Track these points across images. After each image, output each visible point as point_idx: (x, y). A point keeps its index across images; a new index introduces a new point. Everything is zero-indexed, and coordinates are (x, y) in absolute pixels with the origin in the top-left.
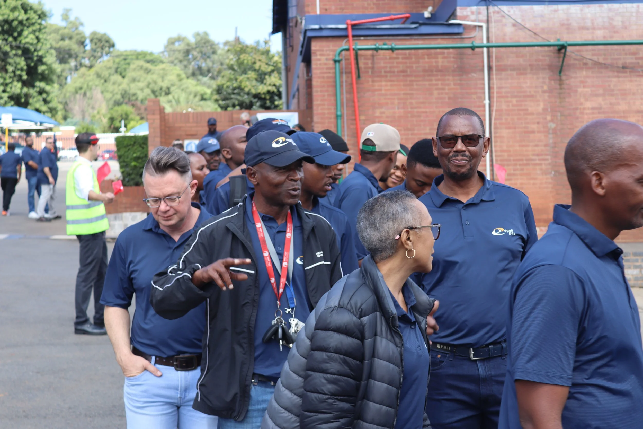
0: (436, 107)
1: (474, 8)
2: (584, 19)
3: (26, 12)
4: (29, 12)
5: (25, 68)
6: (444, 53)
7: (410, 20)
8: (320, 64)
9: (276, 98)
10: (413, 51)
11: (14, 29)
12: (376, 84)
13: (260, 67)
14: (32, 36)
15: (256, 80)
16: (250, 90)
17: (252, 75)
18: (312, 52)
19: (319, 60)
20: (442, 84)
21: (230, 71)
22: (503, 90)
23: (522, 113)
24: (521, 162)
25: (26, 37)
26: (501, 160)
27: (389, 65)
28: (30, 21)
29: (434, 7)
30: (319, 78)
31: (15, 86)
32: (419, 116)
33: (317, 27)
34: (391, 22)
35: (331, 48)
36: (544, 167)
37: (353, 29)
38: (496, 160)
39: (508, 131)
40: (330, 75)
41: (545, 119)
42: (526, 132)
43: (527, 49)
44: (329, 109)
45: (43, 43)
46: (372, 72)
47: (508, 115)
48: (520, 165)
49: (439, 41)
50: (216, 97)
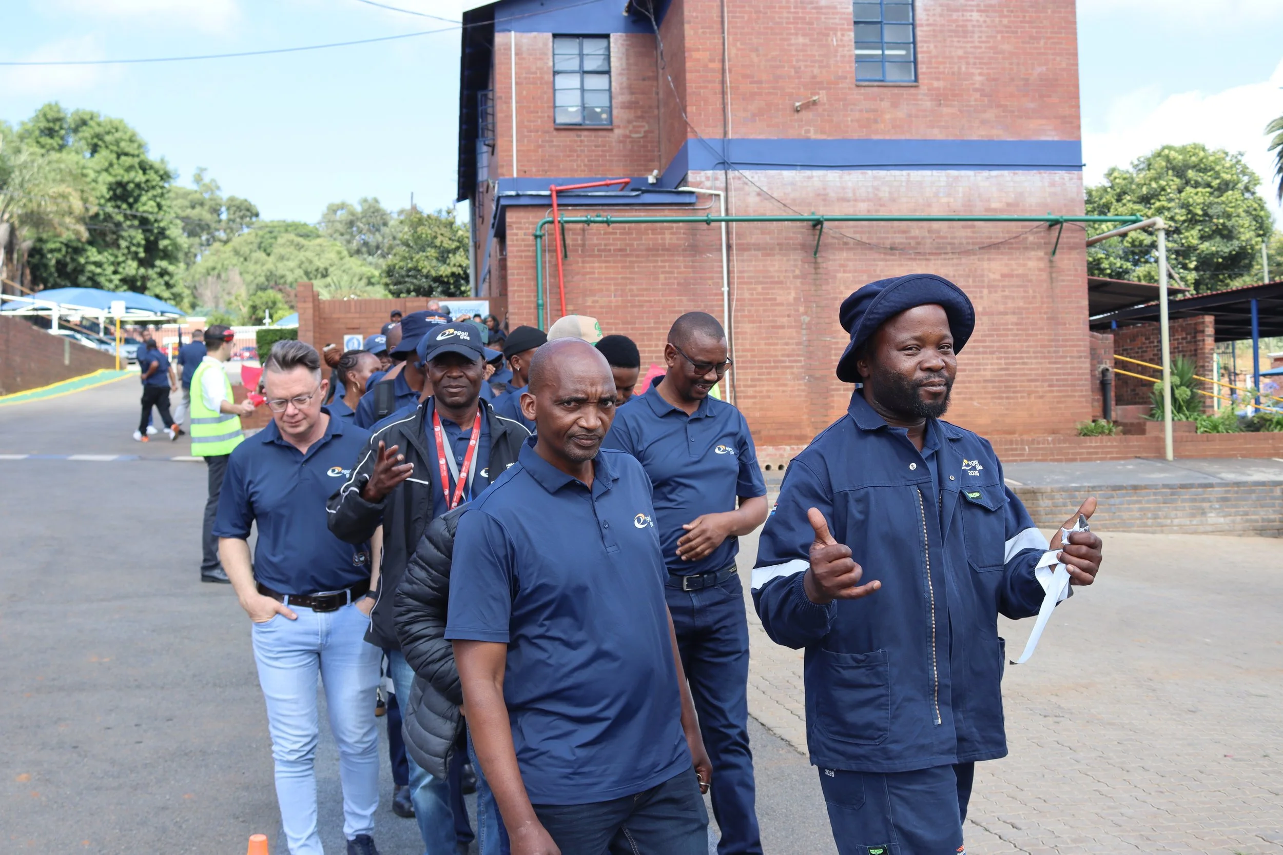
0: (663, 295)
1: (710, 173)
2: (844, 188)
3: (144, 171)
4: (148, 172)
5: (143, 242)
6: (672, 228)
7: (630, 187)
8: (517, 240)
9: (462, 282)
10: (633, 225)
11: (130, 194)
12: (588, 265)
13: (442, 242)
14: (152, 203)
15: (437, 259)
16: (429, 271)
17: (432, 252)
18: (507, 224)
19: (516, 235)
20: (670, 267)
21: (404, 248)
22: (746, 275)
23: (769, 303)
24: (768, 365)
25: (144, 204)
26: (743, 362)
27: (603, 242)
28: (150, 184)
29: (660, 171)
30: (515, 257)
31: (130, 266)
32: (642, 306)
33: (513, 193)
34: (606, 188)
35: (531, 220)
36: (795, 370)
37: (558, 196)
38: (738, 362)
39: (751, 325)
40: (530, 254)
41: (798, 310)
42: (773, 327)
43: (775, 223)
44: (529, 297)
45: (165, 212)
46: (582, 251)
47: (752, 305)
48: (766, 368)
49: (666, 213)
50: (387, 280)
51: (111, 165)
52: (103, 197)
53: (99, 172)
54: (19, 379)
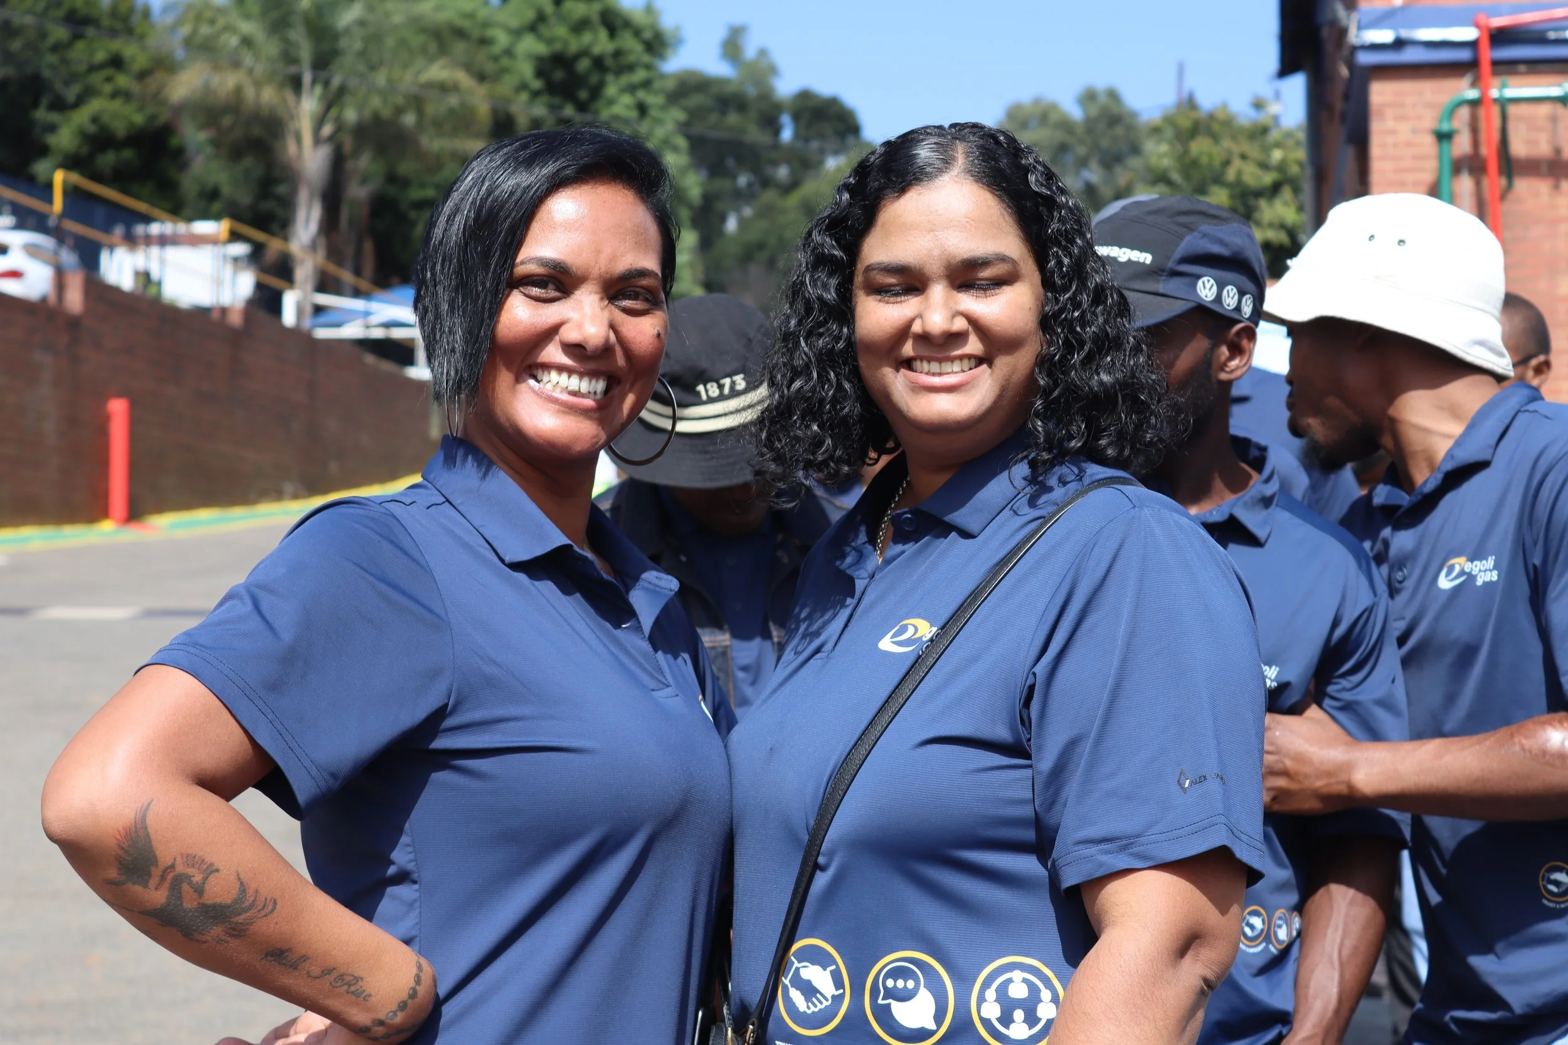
3: (612, 33)
4: (619, 33)
8: (1395, 145)
11: (581, 81)
12: (1562, 201)
13: (1241, 173)
14: (627, 99)
17: (1220, 196)
18: (1373, 108)
19: (1392, 132)
21: (1162, 188)
25: (611, 102)
28: (623, 60)
33: (1385, 36)
35: (1427, 98)
37: (1495, 42)
40: (1425, 177)
45: (655, 121)
46: (1551, 167)
51: (541, 18)
52: (523, 86)
53: (517, 33)
54: (333, 467)
